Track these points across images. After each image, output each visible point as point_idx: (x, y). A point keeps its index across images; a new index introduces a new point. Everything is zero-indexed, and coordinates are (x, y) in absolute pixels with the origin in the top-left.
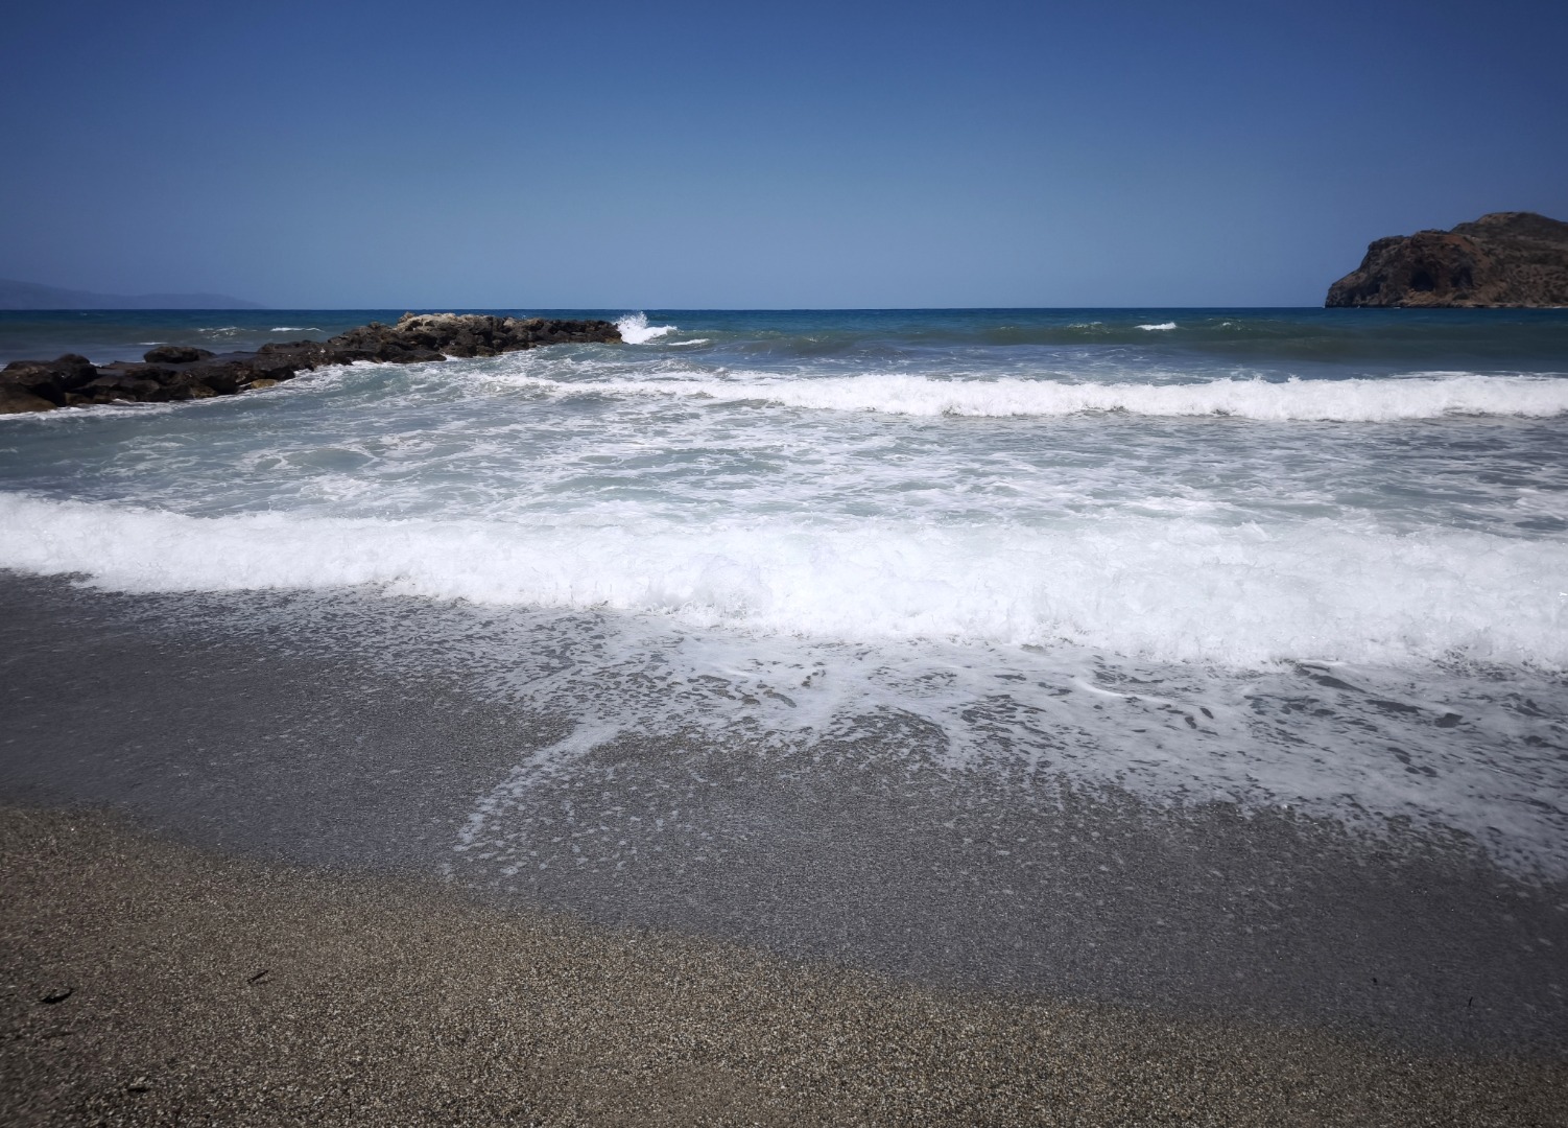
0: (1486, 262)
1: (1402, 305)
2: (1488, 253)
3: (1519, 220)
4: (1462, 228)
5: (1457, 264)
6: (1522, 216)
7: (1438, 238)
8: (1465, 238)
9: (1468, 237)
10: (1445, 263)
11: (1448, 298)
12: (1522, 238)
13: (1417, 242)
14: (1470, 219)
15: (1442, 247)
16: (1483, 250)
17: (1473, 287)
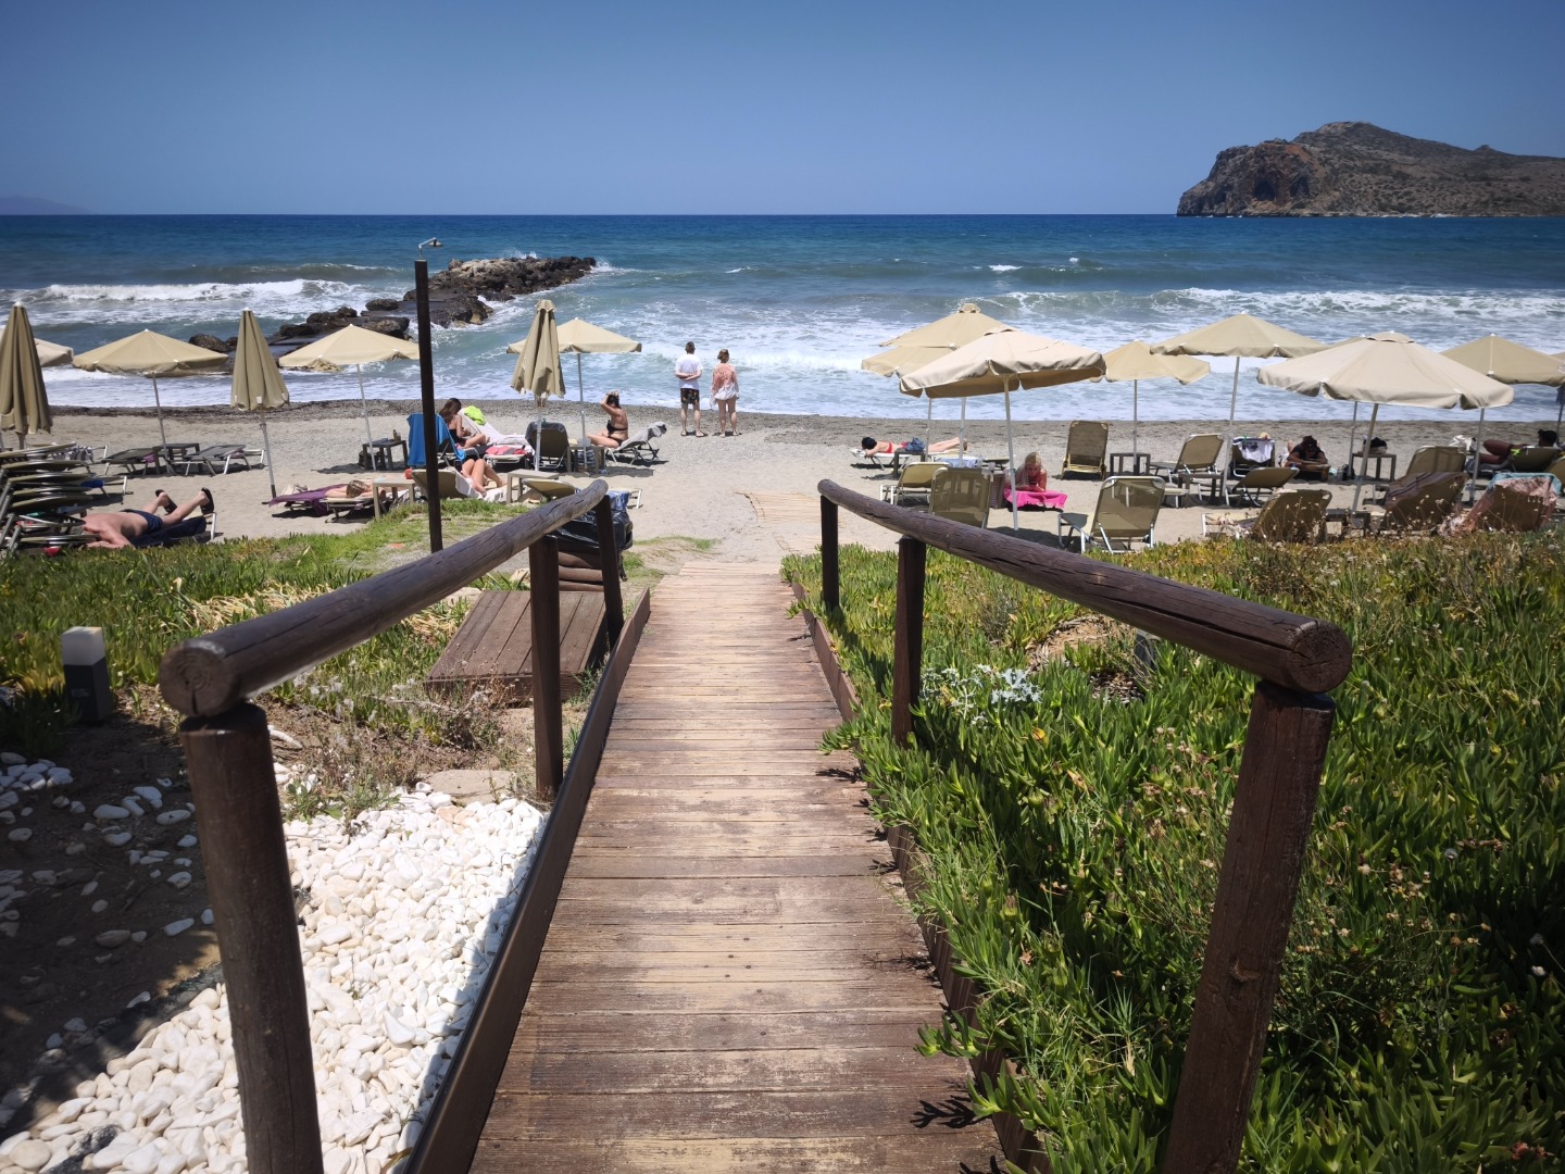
0: (1322, 172)
1: (1246, 215)
2: (1324, 163)
3: (1356, 130)
4: (1304, 138)
5: (1295, 174)
6: (1359, 125)
7: (1280, 149)
8: (1304, 149)
9: (1307, 146)
10: (1285, 172)
11: (1288, 207)
12: (1356, 147)
13: (1261, 152)
14: (1312, 129)
15: (1283, 157)
16: (1320, 159)
17: (1309, 197)
